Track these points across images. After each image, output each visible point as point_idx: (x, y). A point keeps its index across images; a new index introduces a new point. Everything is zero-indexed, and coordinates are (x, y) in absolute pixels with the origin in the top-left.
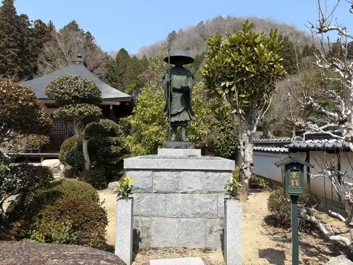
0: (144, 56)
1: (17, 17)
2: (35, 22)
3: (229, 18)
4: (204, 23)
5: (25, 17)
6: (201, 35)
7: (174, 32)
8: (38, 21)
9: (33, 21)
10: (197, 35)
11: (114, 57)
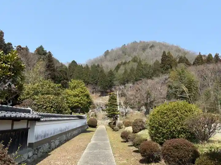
0: (87, 65)
1: (5, 44)
2: (17, 47)
3: (141, 42)
4: (126, 45)
5: (10, 44)
6: (123, 52)
7: (108, 51)
8: (18, 46)
9: (16, 46)
10: (121, 52)
11: (67, 65)
